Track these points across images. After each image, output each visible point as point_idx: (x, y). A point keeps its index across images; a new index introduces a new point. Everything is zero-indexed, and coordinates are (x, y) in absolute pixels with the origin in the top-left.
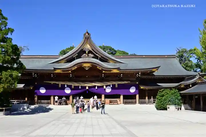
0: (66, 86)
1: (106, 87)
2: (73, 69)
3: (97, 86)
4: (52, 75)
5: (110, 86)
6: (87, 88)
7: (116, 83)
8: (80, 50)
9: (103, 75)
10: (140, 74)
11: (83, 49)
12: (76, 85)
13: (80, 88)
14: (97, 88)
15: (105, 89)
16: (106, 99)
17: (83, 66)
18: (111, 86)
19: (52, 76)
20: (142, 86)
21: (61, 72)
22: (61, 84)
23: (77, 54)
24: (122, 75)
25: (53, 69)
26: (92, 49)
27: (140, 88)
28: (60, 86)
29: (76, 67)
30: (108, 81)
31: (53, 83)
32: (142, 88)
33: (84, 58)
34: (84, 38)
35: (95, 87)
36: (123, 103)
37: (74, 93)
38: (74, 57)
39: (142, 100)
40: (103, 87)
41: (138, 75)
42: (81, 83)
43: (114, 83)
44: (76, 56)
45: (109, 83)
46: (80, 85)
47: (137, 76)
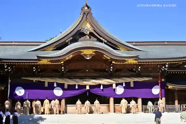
0: (55, 85)
1: (116, 86)
2: (67, 58)
3: (103, 85)
4: (34, 68)
5: (122, 85)
6: (88, 88)
7: (131, 80)
8: (75, 31)
9: (112, 68)
10: (167, 66)
11: (80, 30)
12: (71, 82)
13: (77, 87)
14: (103, 88)
15: (114, 89)
16: (116, 105)
17: (82, 53)
18: (124, 85)
19: (34, 70)
20: (170, 85)
21: (49, 63)
22: (48, 82)
23: (71, 37)
24: (140, 67)
25: (36, 58)
26: (95, 31)
27: (168, 87)
28: (46, 85)
29: (71, 56)
30: (119, 77)
31: (36, 81)
32: (170, 87)
33: (84, 42)
34: (82, 14)
35: (99, 85)
36: (142, 111)
37: (68, 96)
38: (67, 41)
39: (171, 106)
40: (111, 85)
41: (163, 67)
42: (78, 80)
43: (128, 80)
44: (69, 40)
45: (120, 81)
46: (77, 84)
47: (163, 70)
